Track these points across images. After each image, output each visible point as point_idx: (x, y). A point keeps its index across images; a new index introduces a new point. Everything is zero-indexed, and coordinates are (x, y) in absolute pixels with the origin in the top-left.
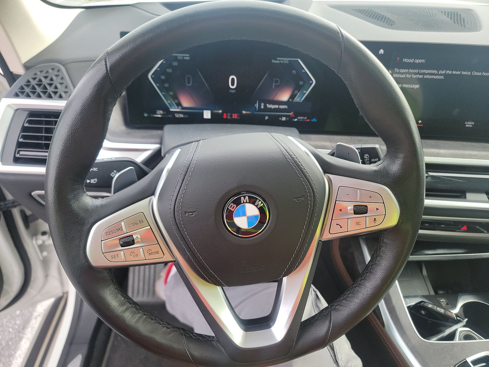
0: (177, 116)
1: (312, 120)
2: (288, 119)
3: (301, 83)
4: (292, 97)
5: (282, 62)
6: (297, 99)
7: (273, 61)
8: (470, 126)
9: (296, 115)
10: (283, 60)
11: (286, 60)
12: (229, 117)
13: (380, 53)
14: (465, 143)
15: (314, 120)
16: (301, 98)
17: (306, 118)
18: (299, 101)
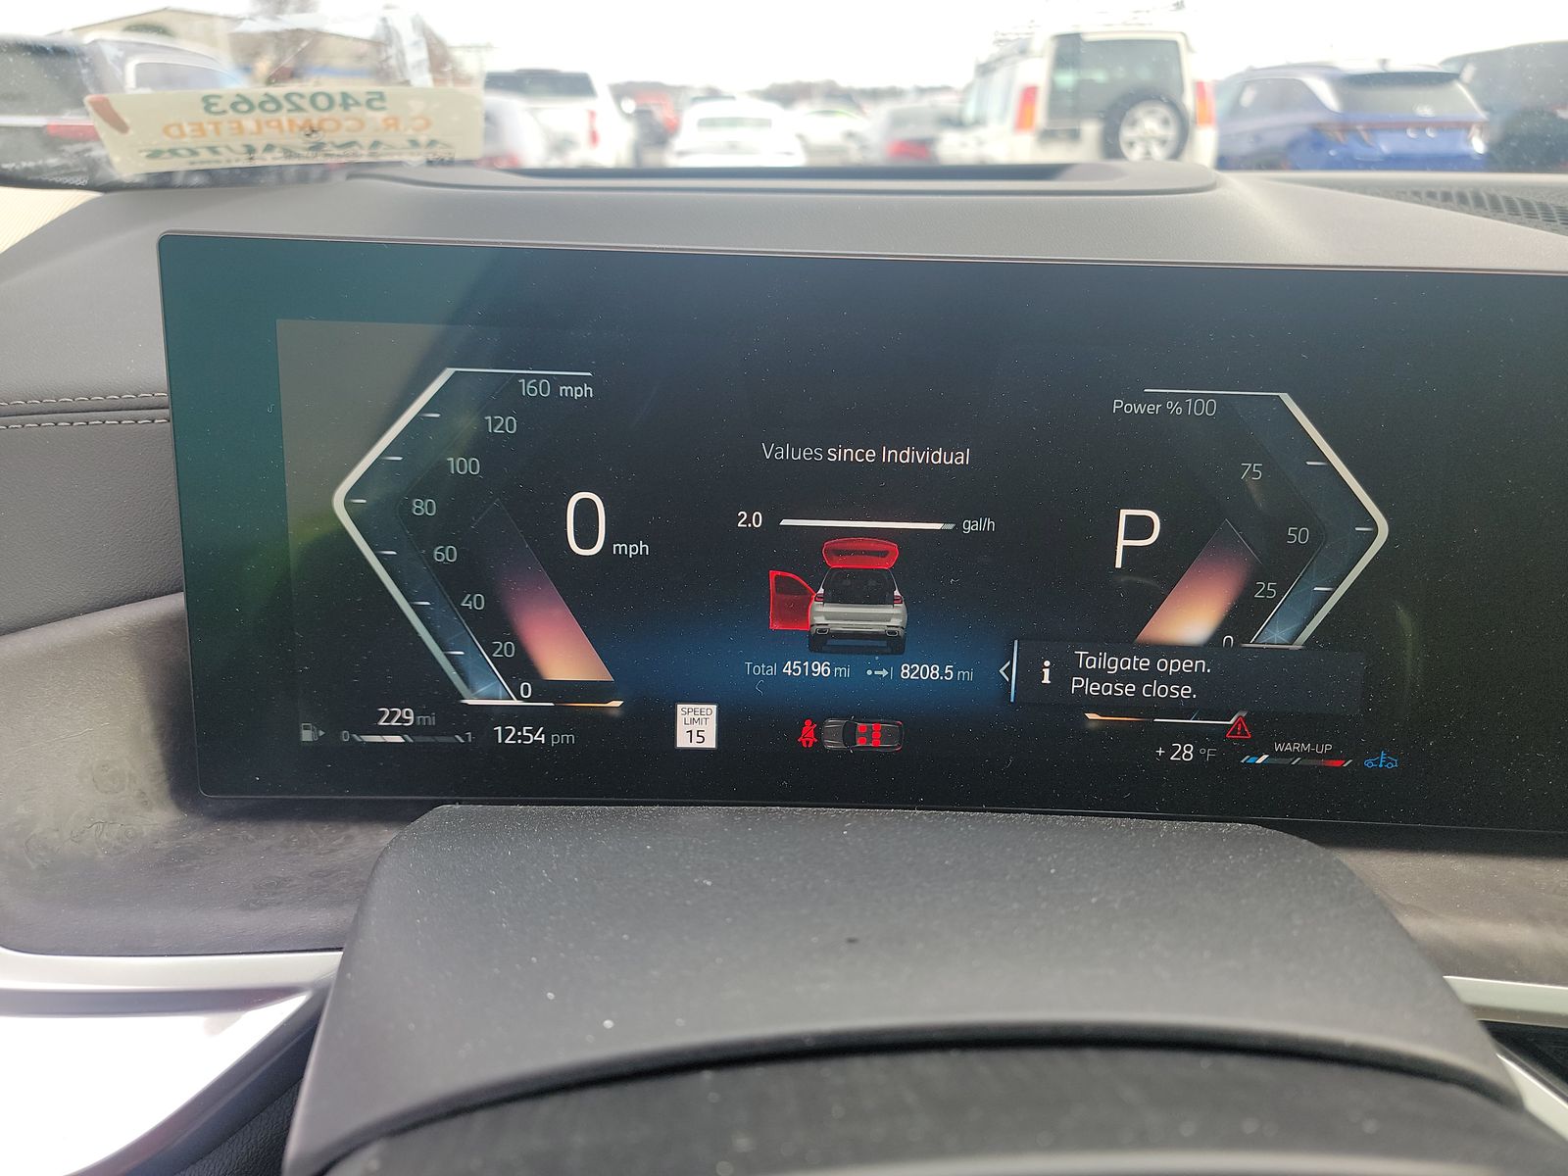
0: (506, 736)
1: (1369, 763)
2: (1208, 753)
3: (1298, 536)
4: (1242, 617)
5: (1176, 409)
6: (1274, 634)
7: (1119, 402)
9: (1263, 730)
10: (1181, 399)
11: (1202, 401)
12: (832, 744)
15: (1382, 761)
16: (1295, 626)
17: (1327, 747)
18: (1286, 641)
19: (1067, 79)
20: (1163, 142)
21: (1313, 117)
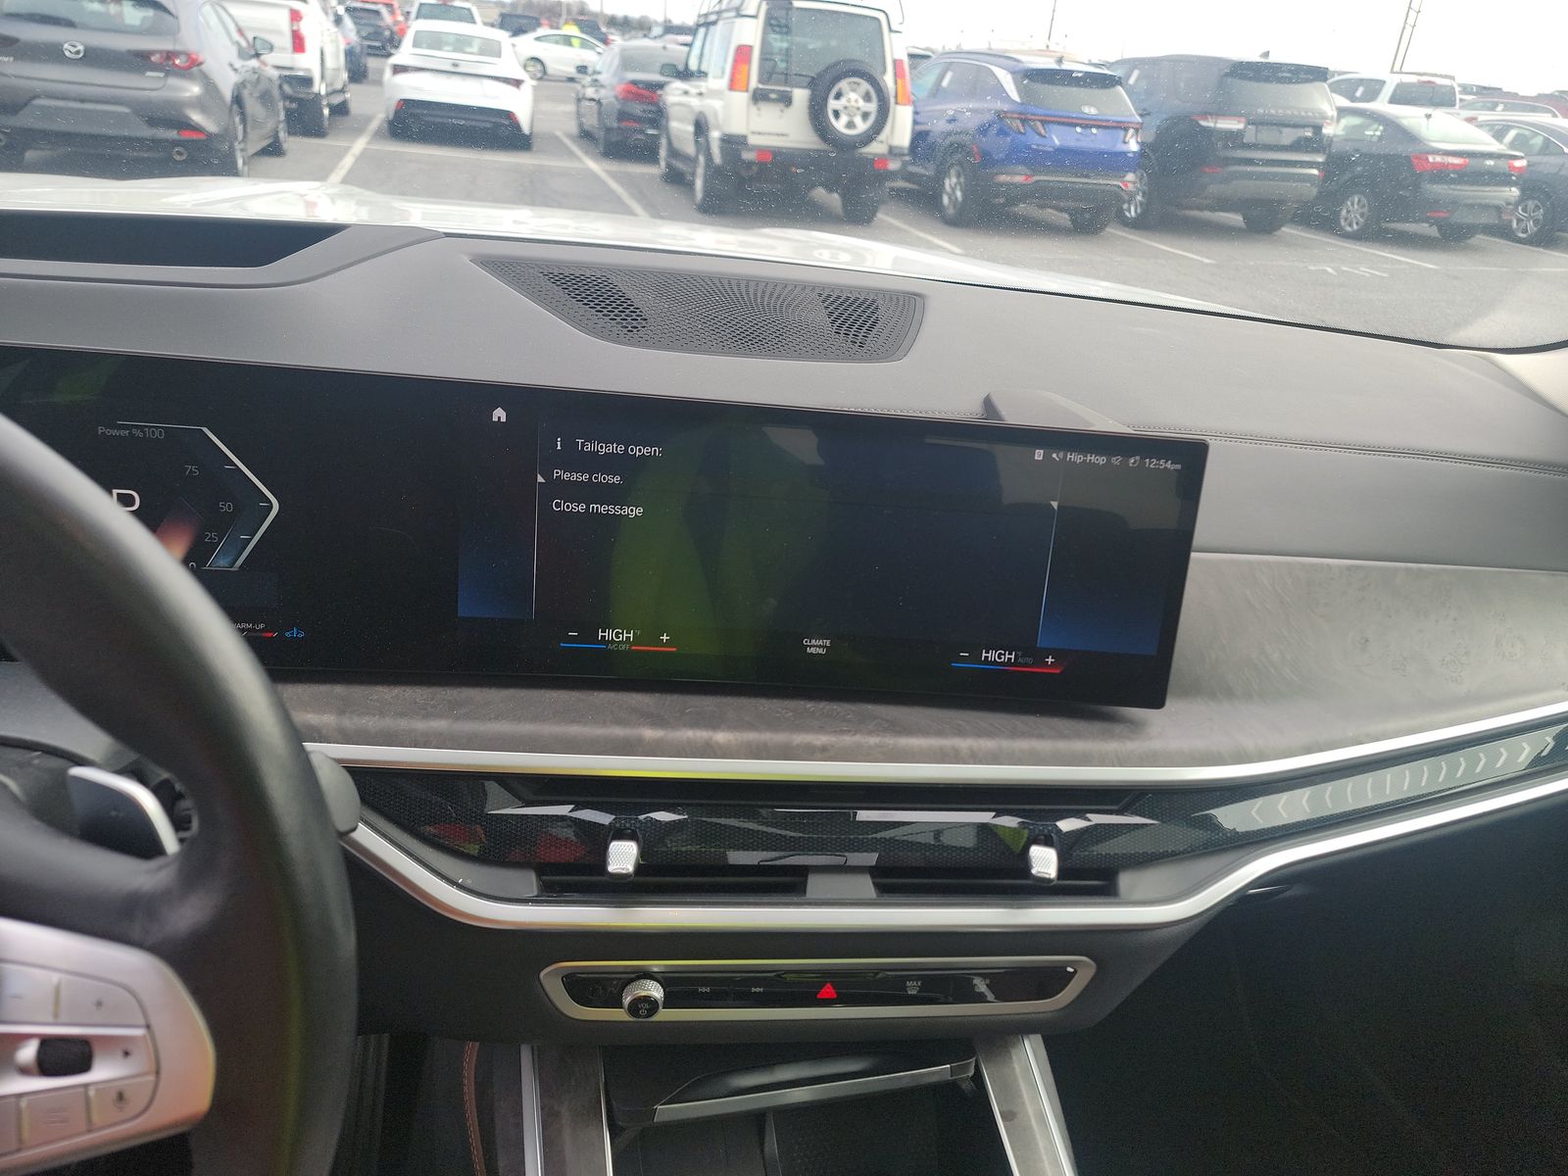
1: (287, 634)
3: (226, 507)
4: (199, 552)
5: (139, 434)
7: (100, 430)
8: (820, 651)
10: (141, 428)
11: (155, 430)
13: (495, 419)
14: (810, 705)
15: (295, 633)
17: (261, 626)
18: (227, 565)
19: (779, 43)
20: (865, 116)
21: (999, 105)
